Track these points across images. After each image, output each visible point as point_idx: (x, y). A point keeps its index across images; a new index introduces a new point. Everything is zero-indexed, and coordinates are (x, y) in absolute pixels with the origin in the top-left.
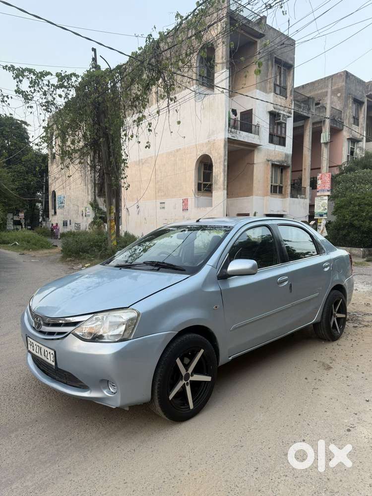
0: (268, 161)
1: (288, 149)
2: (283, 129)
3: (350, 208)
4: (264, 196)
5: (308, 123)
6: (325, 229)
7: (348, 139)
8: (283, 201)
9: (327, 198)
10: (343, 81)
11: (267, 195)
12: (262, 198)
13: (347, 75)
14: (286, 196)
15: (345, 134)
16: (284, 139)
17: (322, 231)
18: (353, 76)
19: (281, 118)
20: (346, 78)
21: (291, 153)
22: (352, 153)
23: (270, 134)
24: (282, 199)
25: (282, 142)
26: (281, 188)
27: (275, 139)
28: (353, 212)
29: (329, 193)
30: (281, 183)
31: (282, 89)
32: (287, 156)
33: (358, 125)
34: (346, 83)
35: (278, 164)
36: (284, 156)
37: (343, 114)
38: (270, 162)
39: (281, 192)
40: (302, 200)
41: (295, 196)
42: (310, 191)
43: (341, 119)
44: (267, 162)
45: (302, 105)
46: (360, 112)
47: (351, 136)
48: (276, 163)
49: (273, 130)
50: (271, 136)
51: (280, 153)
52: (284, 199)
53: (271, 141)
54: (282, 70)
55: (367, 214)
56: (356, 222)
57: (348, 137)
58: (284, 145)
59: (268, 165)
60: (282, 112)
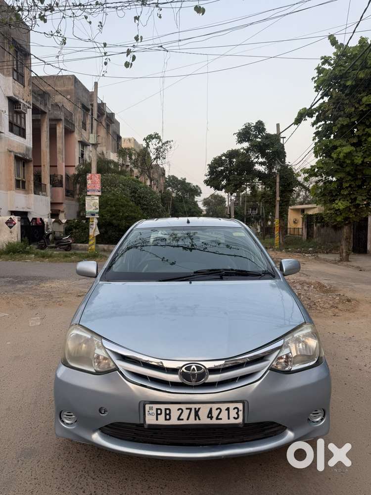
0: (10, 151)
1: (28, 142)
2: (23, 120)
3: (108, 208)
4: (8, 191)
5: (45, 117)
6: (97, 228)
7: (79, 141)
8: (26, 197)
9: (98, 198)
10: (72, 85)
11: (11, 190)
12: (5, 192)
13: (75, 80)
14: (30, 192)
15: (76, 136)
16: (24, 130)
17: (95, 229)
18: (80, 82)
19: (21, 106)
20: (75, 82)
21: (32, 147)
22: (82, 155)
23: (10, 122)
24: (25, 195)
25: (22, 133)
26: (24, 182)
27: (15, 128)
28: (110, 212)
29: (100, 194)
30: (24, 178)
31: (20, 76)
32: (27, 149)
33: (85, 130)
34: (75, 87)
35: (21, 156)
36: (25, 149)
37: (73, 117)
38: (12, 154)
39: (24, 187)
40: (44, 197)
41: (37, 193)
42: (51, 188)
43: (72, 121)
44: (9, 153)
45: (39, 98)
46: (86, 119)
47: (81, 140)
48: (19, 155)
49: (13, 118)
50: (11, 124)
51: (21, 145)
52: (27, 196)
53: (11, 130)
54: (19, 54)
55: (123, 214)
56: (114, 221)
57: (79, 140)
58: (24, 136)
59: (10, 156)
60: (22, 101)
